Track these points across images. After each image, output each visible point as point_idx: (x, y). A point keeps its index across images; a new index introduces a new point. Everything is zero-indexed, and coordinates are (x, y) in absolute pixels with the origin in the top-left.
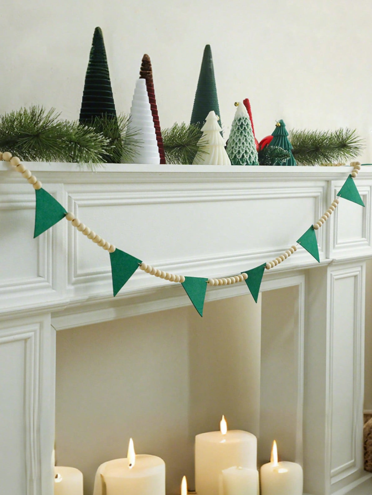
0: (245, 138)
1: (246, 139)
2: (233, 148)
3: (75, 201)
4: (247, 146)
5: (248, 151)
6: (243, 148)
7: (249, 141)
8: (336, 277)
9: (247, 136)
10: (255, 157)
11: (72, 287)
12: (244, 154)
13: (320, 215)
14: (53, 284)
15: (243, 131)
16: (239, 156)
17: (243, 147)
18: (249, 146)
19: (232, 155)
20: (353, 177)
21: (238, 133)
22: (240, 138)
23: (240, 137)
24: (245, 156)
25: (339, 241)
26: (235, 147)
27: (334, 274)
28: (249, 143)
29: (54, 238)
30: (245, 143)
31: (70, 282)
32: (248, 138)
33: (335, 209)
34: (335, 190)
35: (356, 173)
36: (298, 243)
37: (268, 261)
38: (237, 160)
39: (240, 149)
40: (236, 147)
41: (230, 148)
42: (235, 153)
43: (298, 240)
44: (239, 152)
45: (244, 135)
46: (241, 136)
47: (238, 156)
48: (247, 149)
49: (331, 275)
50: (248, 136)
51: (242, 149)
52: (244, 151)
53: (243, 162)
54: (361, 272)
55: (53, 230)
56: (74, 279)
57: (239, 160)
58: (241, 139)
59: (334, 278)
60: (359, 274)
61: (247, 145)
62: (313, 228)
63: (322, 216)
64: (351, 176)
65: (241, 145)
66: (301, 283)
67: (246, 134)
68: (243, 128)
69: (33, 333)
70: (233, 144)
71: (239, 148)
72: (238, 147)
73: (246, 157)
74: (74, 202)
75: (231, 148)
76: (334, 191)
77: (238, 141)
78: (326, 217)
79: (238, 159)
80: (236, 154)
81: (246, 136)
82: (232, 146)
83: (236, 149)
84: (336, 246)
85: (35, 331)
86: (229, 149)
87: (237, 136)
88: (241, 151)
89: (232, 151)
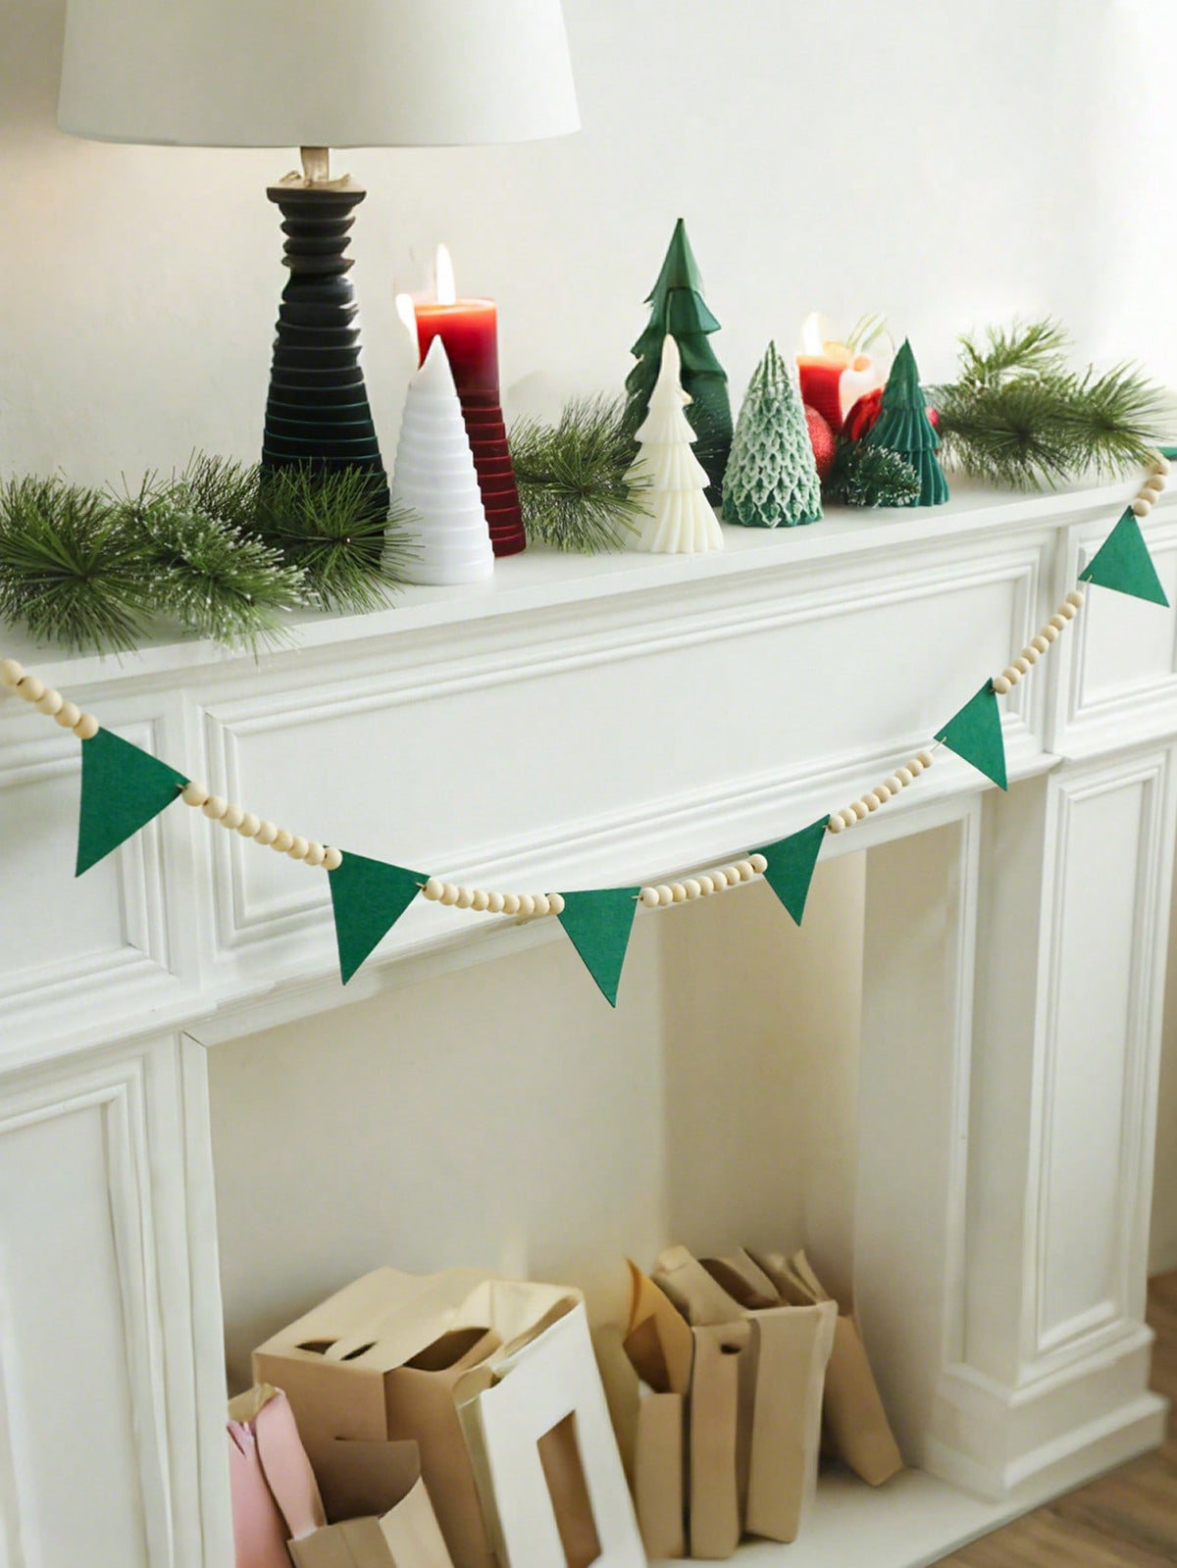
0: (779, 441)
1: (782, 445)
2: (742, 468)
3: (227, 726)
4: (786, 467)
5: (787, 480)
6: (772, 473)
7: (793, 450)
8: (1073, 797)
9: (786, 434)
10: (809, 496)
11: (229, 956)
12: (775, 493)
13: (1029, 633)
14: (169, 961)
15: (773, 420)
16: (760, 498)
17: (773, 469)
18: (790, 466)
19: (741, 491)
20: (1138, 514)
21: (759, 426)
22: (765, 442)
23: (763, 439)
24: (778, 499)
25: (1086, 700)
26: (747, 469)
27: (1067, 788)
28: (792, 456)
29: (165, 844)
30: (779, 457)
31: (222, 943)
32: (788, 441)
33: (1079, 613)
34: (1082, 553)
35: (1146, 504)
36: (937, 742)
37: (836, 809)
38: (754, 509)
39: (763, 476)
40: (752, 469)
41: (735, 467)
42: (748, 487)
43: (939, 733)
44: (760, 485)
45: (777, 432)
46: (769, 435)
47: (758, 496)
48: (784, 476)
49: (1061, 792)
50: (790, 434)
51: (770, 476)
52: (775, 483)
53: (770, 518)
54: (1163, 768)
55: (160, 823)
56: (234, 934)
57: (760, 510)
58: (768, 444)
59: (1069, 800)
60: (1159, 774)
61: (784, 464)
62: (990, 689)
63: (1032, 637)
64: (1130, 513)
65: (767, 462)
66: (969, 815)
67: (783, 430)
68: (774, 412)
69: (122, 1087)
70: (744, 458)
71: (760, 473)
72: (757, 470)
73: (780, 502)
74: (225, 728)
75: (737, 469)
76: (1077, 554)
77: (757, 451)
78: (1045, 642)
79: (756, 505)
80: (752, 489)
81: (781, 436)
82: (741, 463)
83: (751, 474)
84: (1078, 713)
85: (129, 1082)
86: (733, 473)
87: (755, 433)
88: (765, 483)
89: (741, 480)
